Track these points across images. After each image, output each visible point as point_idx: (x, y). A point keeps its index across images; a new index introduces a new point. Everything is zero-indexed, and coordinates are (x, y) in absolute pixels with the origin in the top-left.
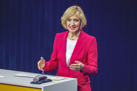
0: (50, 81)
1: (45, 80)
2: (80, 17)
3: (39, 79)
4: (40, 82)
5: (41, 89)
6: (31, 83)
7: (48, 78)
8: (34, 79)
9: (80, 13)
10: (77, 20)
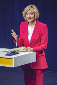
0: (18, 53)
1: (14, 53)
2: (34, 12)
3: (10, 53)
4: (11, 54)
5: (12, 59)
6: (6, 55)
8: (7, 53)
9: (34, 9)
10: (32, 14)
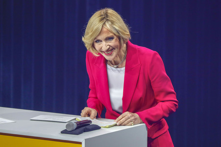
0: (97, 128)
1: (87, 127)
5: (80, 143)
7: (93, 123)
8: (67, 126)
9: (113, 23)
10: (111, 38)
